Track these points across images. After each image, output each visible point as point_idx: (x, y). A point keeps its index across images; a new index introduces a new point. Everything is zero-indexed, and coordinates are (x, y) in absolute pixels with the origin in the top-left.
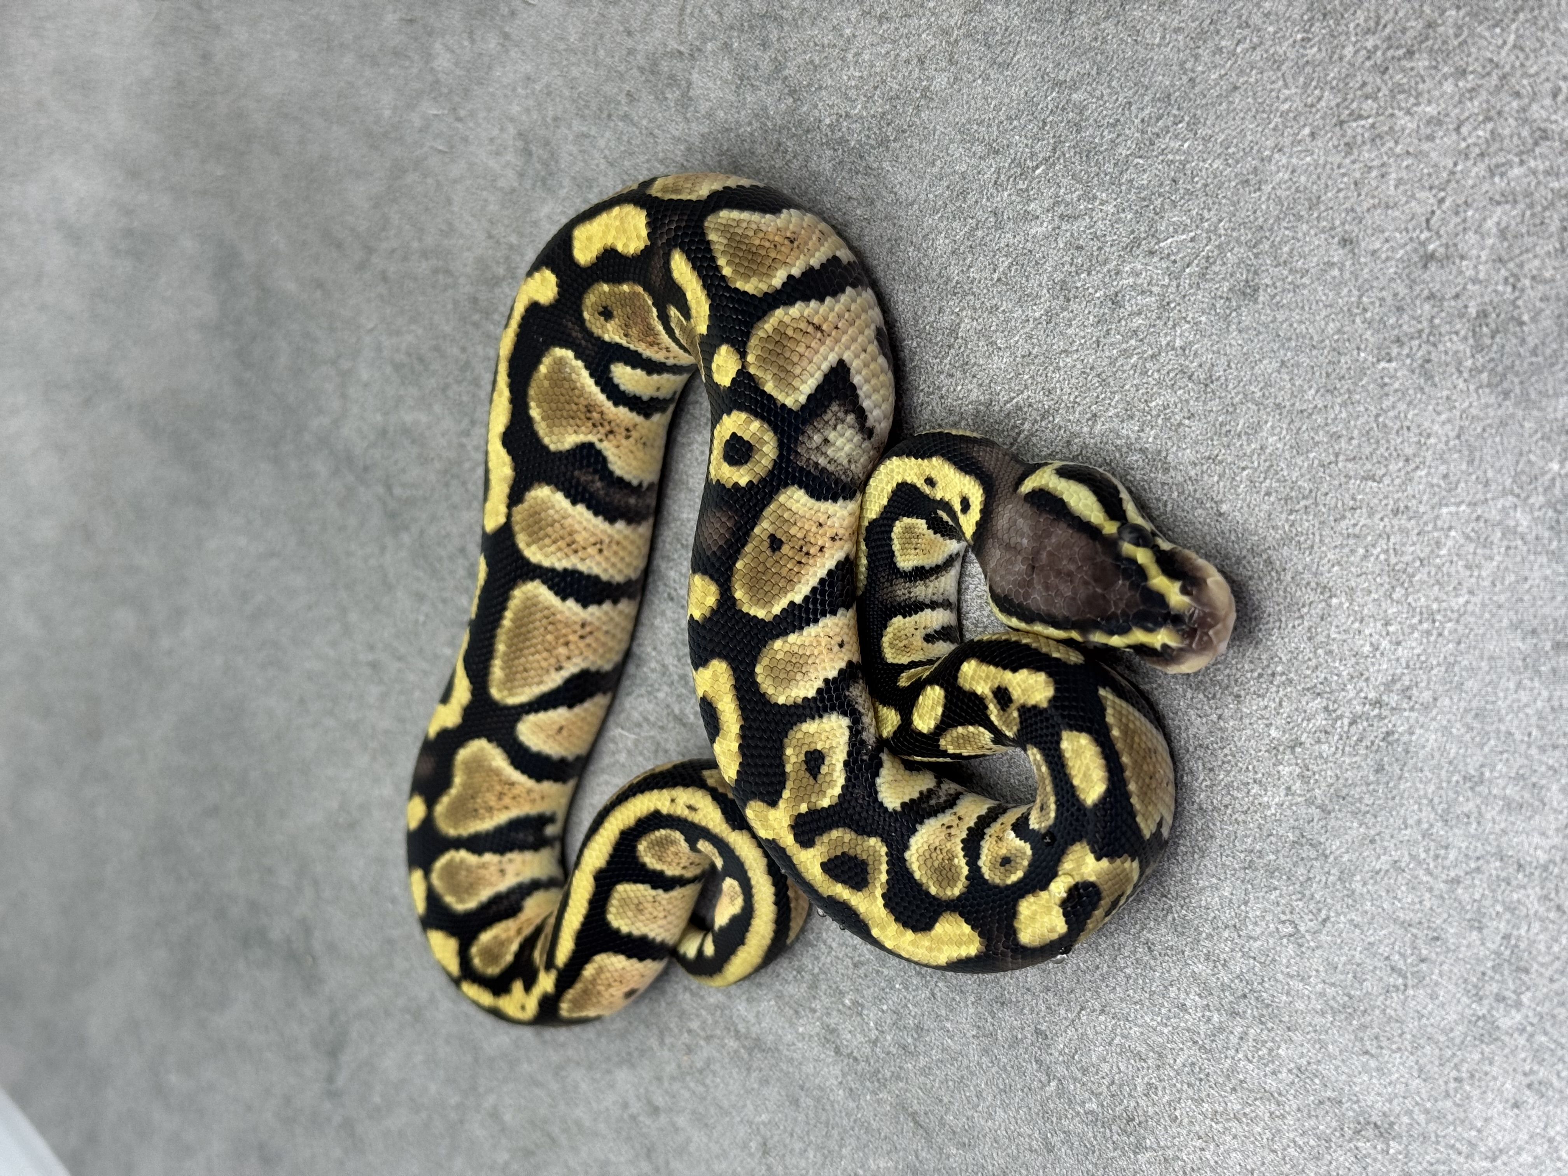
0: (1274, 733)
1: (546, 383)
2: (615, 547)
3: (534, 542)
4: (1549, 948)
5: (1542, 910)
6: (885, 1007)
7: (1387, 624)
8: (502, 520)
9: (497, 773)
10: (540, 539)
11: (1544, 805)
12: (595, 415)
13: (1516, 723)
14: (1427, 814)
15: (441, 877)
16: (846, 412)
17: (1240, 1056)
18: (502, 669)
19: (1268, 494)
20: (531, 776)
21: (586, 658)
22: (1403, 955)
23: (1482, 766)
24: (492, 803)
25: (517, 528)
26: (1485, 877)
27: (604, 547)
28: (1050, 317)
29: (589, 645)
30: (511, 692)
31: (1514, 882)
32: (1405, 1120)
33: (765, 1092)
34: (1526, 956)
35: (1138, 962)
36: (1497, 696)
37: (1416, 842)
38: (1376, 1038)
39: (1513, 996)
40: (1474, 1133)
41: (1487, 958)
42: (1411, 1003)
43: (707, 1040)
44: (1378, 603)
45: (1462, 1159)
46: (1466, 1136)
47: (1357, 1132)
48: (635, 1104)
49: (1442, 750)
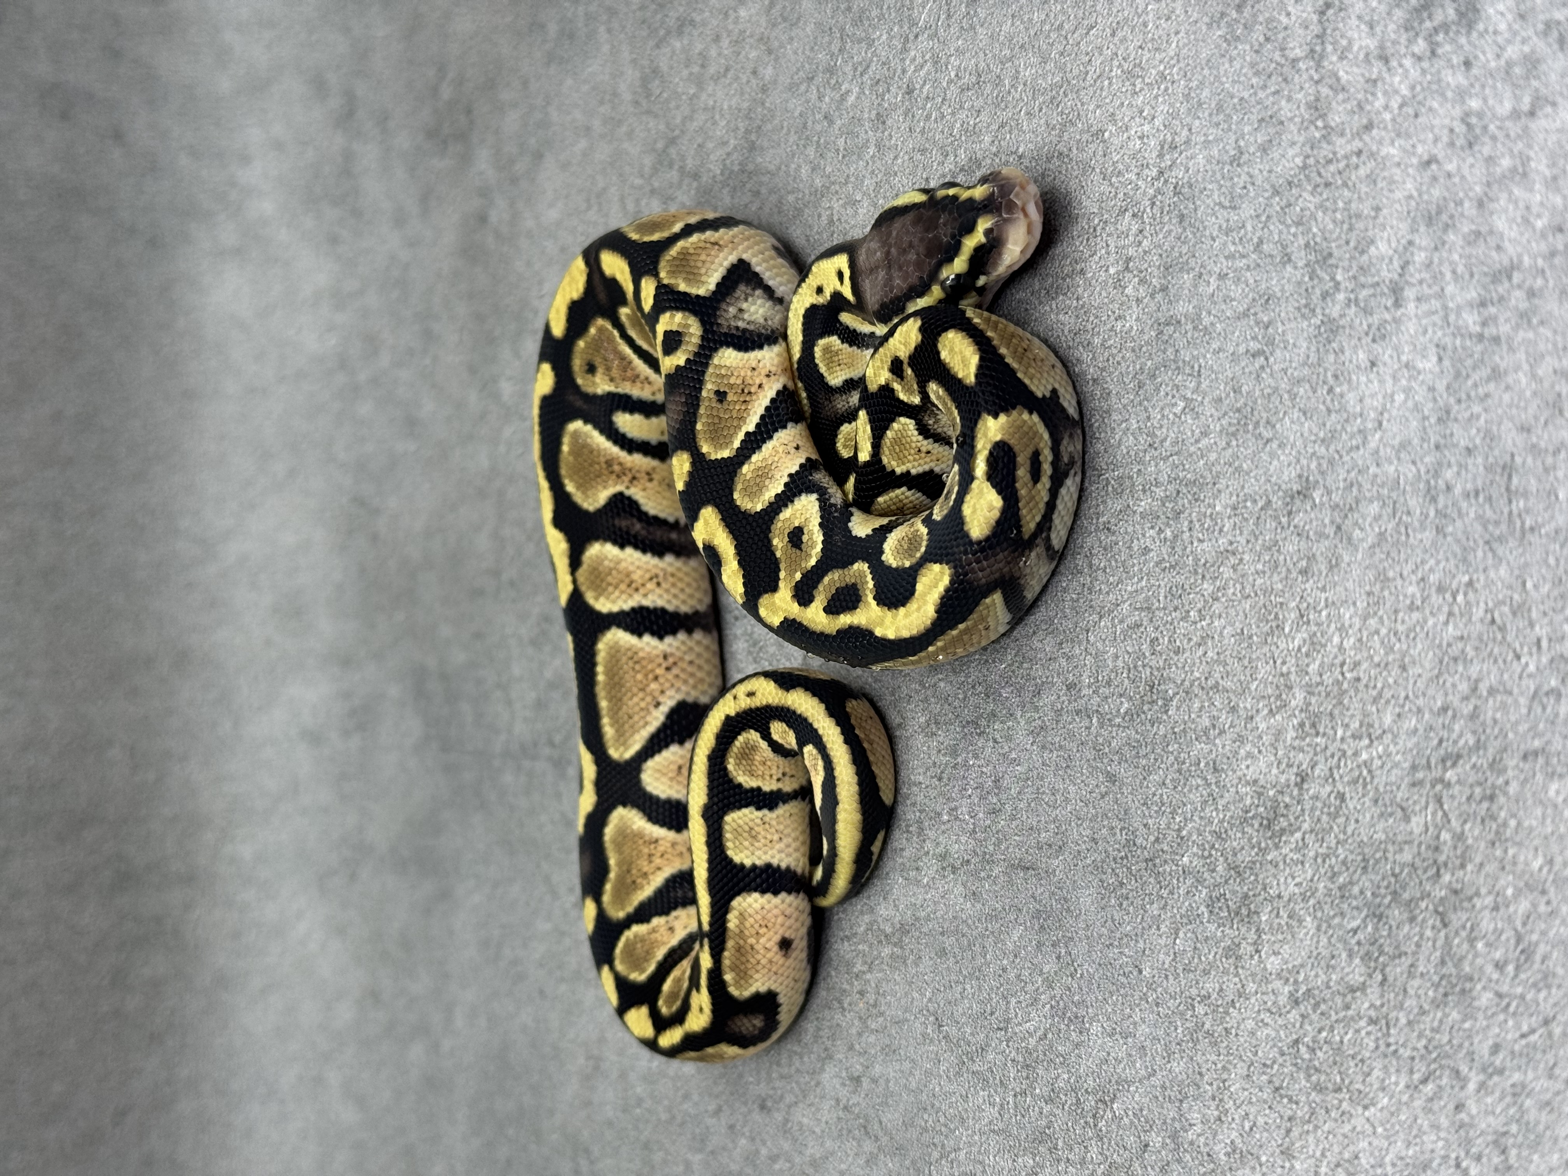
0: (1112, 271)
1: (571, 458)
2: (671, 579)
4: (1334, 221)
5: (1317, 200)
6: (970, 792)
7: (1141, 112)
8: (570, 587)
9: (640, 835)
10: (605, 590)
11: (1282, 123)
13: (1241, 87)
14: (1222, 214)
15: (623, 962)
16: (754, 289)
17: (1195, 544)
18: (612, 726)
19: (1040, 110)
20: (670, 828)
21: (678, 690)
22: (1254, 338)
23: (1237, 141)
24: (645, 869)
25: (583, 588)
26: (1275, 219)
27: (661, 579)
28: (879, 146)
29: (677, 676)
30: (625, 745)
31: (1292, 200)
32: (1313, 465)
33: (921, 969)
34: (1325, 244)
35: (1105, 549)
36: (1223, 84)
37: (1225, 244)
38: (1268, 422)
39: (1332, 284)
40: (1359, 420)
41: (1303, 275)
42: (1276, 368)
43: (870, 970)
44: (1130, 105)
45: (1361, 451)
46: (1355, 429)
47: (1290, 513)
48: (843, 1093)
49: (1209, 159)
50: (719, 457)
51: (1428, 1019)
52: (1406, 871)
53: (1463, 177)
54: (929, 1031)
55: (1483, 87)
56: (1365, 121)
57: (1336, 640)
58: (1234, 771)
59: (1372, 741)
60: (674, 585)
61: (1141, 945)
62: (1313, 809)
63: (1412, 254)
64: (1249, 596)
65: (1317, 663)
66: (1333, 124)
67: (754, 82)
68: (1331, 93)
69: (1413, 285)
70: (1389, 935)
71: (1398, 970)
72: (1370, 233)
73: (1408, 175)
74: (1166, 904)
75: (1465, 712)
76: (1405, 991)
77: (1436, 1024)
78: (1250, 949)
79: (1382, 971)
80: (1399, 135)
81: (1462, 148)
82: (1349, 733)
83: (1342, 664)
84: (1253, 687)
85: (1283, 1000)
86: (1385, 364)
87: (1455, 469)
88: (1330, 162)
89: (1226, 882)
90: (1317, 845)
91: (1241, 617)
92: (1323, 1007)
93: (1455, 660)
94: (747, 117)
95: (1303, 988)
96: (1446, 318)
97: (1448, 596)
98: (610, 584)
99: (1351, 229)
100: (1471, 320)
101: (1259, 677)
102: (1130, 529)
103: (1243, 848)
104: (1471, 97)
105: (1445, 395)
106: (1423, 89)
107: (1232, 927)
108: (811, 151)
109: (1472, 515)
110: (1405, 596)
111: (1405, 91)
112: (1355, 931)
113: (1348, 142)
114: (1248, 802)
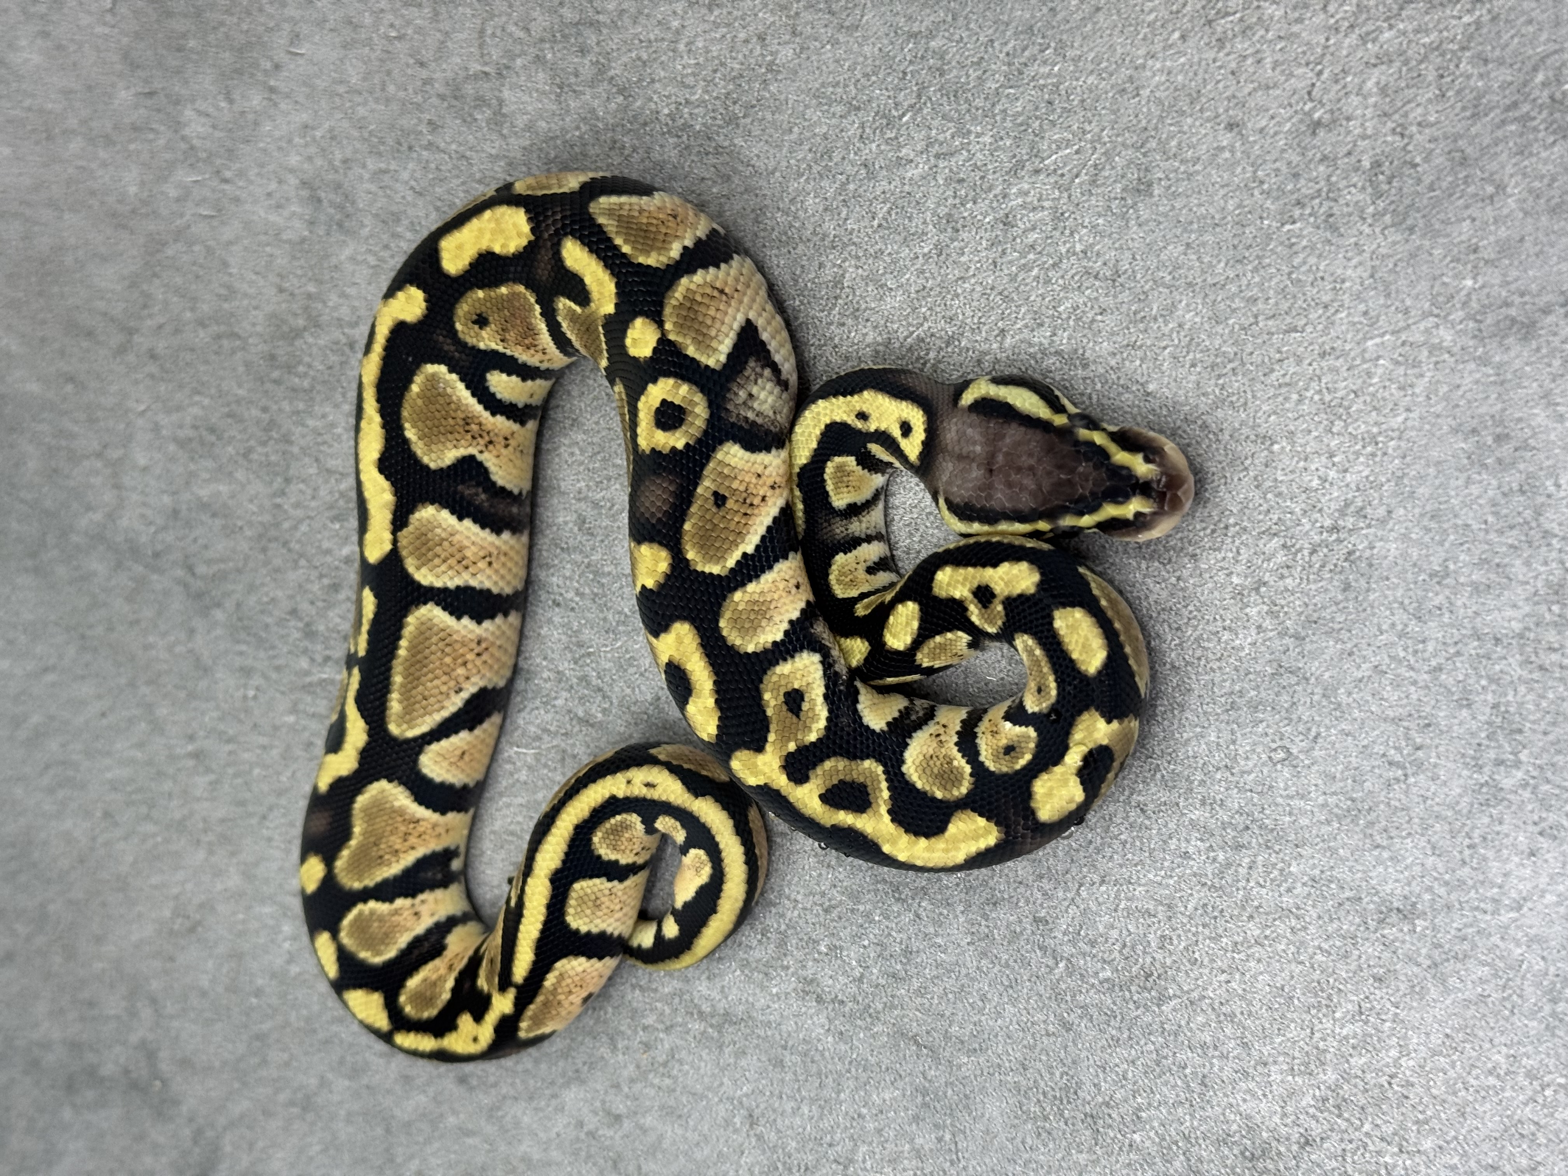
0: (1235, 580)
1: (420, 402)
2: (503, 559)
3: (424, 565)
4: (1538, 705)
5: (1524, 673)
6: (866, 943)
7: (1331, 456)
8: (388, 547)
9: (401, 812)
11: (1511, 580)
12: (474, 427)
13: (1471, 514)
14: (1400, 617)
16: (763, 367)
17: (1252, 884)
18: (400, 702)
19: (1193, 365)
20: (435, 810)
22: (1398, 749)
23: (1446, 560)
24: (397, 847)
25: (404, 553)
26: (1465, 658)
27: (493, 559)
28: (940, 250)
29: (485, 662)
31: (1494, 655)
32: (1426, 897)
33: (742, 1063)
34: (1517, 718)
35: (1132, 826)
36: (1448, 496)
37: (1394, 644)
38: (1385, 831)
39: (1511, 757)
40: (1496, 890)
41: (1480, 729)
42: (1414, 789)
43: (667, 1031)
44: (1319, 439)
45: (1488, 917)
46: (1489, 895)
47: (1381, 921)
48: (592, 1120)
49: (1405, 555)
50: (707, 570)
57: (1394, 1052)
58: (1227, 1096)
65: (1364, 1059)
82: (1377, 1133)
86: (1546, 861)
91: (1286, 975)
93: (1523, 1136)
97: (1536, 1084)
101: (1289, 1035)
102: (1172, 826)
114: (1234, 1127)
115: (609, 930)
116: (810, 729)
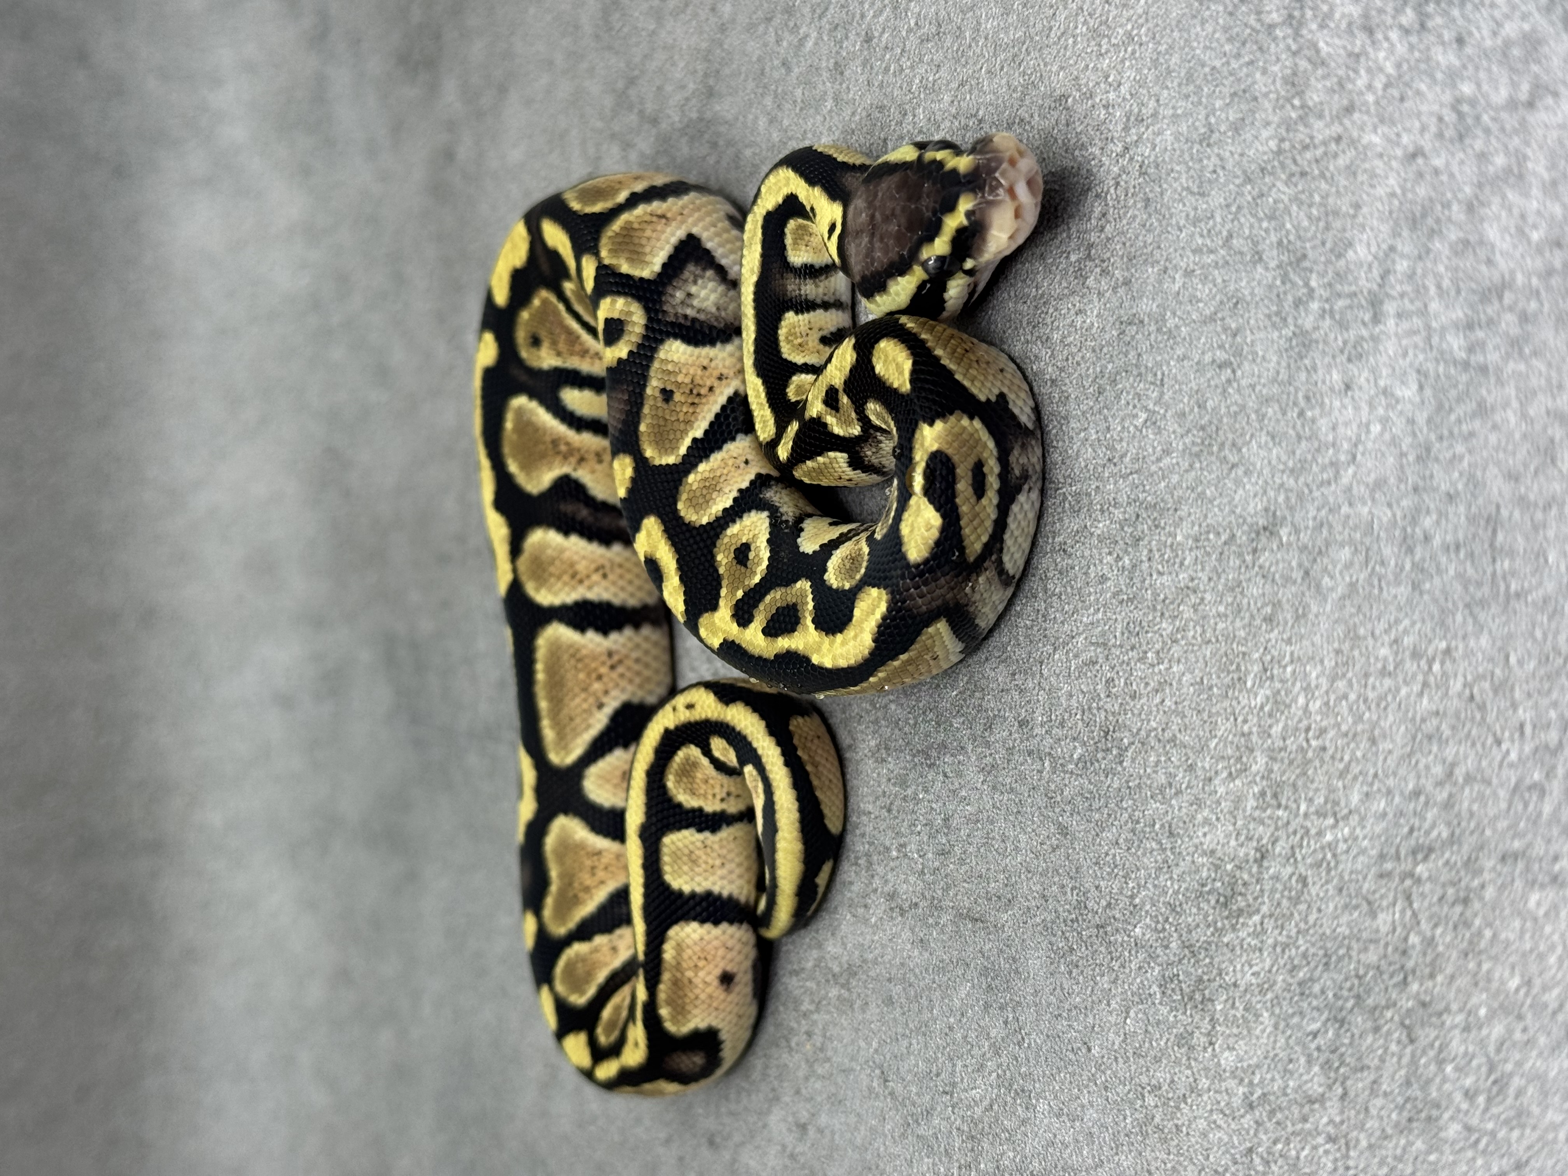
2: (618, 571)
4: (1310, 218)
5: (1291, 191)
6: (919, 828)
7: (1107, 78)
11: (1256, 99)
13: (1213, 55)
14: (1190, 200)
17: (1154, 577)
19: (1002, 69)
22: (1221, 347)
23: (1207, 118)
25: (524, 578)
26: (1246, 211)
27: (607, 570)
31: (1265, 189)
32: (1281, 499)
33: (868, 1016)
34: (1299, 243)
35: (1061, 573)
36: (1193, 49)
37: (1192, 236)
38: (1234, 445)
39: (1305, 291)
40: (1331, 451)
41: (1275, 278)
42: (1244, 382)
43: (818, 1010)
44: (1096, 69)
45: (1333, 486)
46: (1327, 461)
47: (1255, 551)
48: (789, 1139)
49: (1177, 136)
51: (1391, 1145)
52: (1371, 974)
53: (1452, 176)
54: (875, 1084)
55: (1477, 68)
56: (1345, 102)
57: (1301, 700)
58: (1191, 838)
59: (1337, 821)
60: (621, 577)
61: (1090, 1020)
62: (1273, 891)
63: (1394, 262)
64: (1209, 641)
65: (1281, 725)
66: (1310, 104)
67: (713, 20)
68: (1309, 67)
69: (1394, 298)
70: (1351, 1044)
71: (1360, 1085)
72: (1348, 235)
73: (1391, 169)
74: (1117, 978)
75: (1439, 799)
76: (1367, 1110)
77: (1399, 1151)
78: (1203, 1040)
79: (1343, 1083)
80: (1382, 121)
81: (1452, 141)
82: (1312, 809)
83: (1308, 729)
84: (1212, 745)
85: (1237, 1101)
86: (1360, 388)
87: (1434, 517)
88: (1306, 147)
89: (1180, 961)
90: (1277, 932)
91: (1201, 664)
92: (1279, 1116)
93: (1430, 738)
94: (706, 59)
95: (1258, 1092)
96: (1429, 338)
97: (1423, 663)
98: (551, 575)
99: (1328, 228)
100: (1456, 343)
101: (1219, 734)
102: (1087, 553)
103: (1198, 926)
104: (1462, 80)
105: (1425, 430)
106: (1410, 68)
107: (1185, 1013)
108: (768, 101)
109: (1452, 572)
110: (1377, 659)
111: (1390, 69)
112: (1315, 1035)
113: (1327, 126)
114: (1205, 874)
115: (716, 889)
116: (755, 573)
